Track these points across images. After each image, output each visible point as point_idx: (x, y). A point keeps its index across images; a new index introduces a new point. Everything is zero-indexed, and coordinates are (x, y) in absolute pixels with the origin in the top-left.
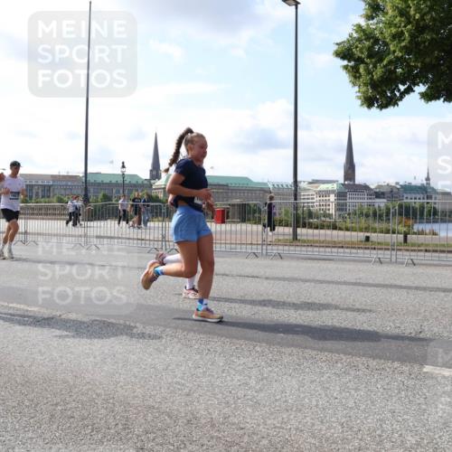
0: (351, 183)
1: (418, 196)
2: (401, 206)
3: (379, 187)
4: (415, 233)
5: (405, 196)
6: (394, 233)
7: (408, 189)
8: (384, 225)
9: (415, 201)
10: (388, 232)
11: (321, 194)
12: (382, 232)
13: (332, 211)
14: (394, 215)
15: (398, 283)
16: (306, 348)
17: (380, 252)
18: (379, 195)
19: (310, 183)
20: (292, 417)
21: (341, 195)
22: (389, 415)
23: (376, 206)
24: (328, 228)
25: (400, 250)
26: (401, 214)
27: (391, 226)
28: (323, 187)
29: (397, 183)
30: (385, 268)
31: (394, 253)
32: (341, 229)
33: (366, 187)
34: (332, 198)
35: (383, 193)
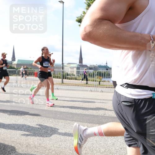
0: (81, 64)
1: (103, 69)
2: (98, 72)
3: (91, 66)
4: (103, 82)
5: (99, 69)
6: (96, 81)
7: (100, 67)
8: (92, 79)
9: (102, 71)
10: (94, 81)
11: (71, 68)
12: (92, 81)
13: (75, 74)
14: (96, 75)
15: (97, 98)
16: (67, 120)
17: (91, 87)
18: (91, 69)
19: (68, 64)
20: (63, 143)
21: (78, 68)
22: (95, 142)
23: (90, 72)
24: (74, 79)
25: (98, 87)
26: (98, 75)
27: (95, 79)
28: (72, 65)
29: (97, 65)
30: (93, 93)
31: (96, 88)
32: (78, 80)
33: (86, 66)
34: (75, 69)
35: (92, 68)
